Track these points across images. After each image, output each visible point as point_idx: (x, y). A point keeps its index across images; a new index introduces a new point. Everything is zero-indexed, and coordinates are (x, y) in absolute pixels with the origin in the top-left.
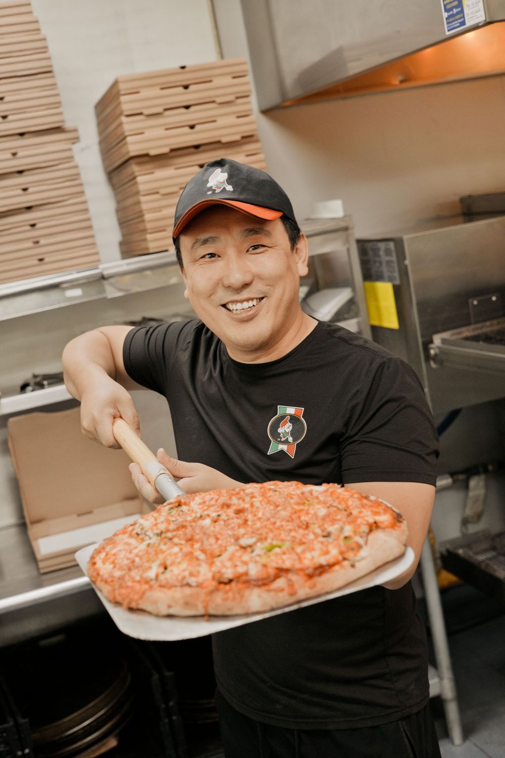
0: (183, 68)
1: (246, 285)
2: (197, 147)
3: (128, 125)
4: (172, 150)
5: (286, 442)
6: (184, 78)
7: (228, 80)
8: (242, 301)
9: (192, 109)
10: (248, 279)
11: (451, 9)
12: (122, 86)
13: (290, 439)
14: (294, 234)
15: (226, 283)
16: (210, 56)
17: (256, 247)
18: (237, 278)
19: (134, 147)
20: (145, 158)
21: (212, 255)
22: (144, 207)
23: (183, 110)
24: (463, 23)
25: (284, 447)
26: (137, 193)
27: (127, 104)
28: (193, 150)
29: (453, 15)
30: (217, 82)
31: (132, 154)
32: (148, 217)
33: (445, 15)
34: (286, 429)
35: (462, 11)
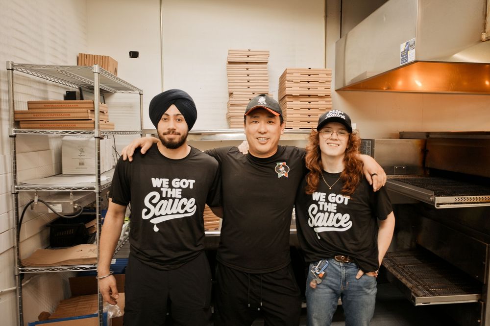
0: (310, 69)
1: (265, 133)
2: (309, 96)
3: (287, 84)
4: (300, 95)
5: (284, 173)
6: (310, 72)
7: (324, 76)
8: (263, 138)
9: (310, 83)
10: (266, 131)
11: (404, 56)
12: (287, 71)
13: (285, 172)
14: (282, 122)
15: (259, 131)
16: (322, 67)
17: (270, 122)
18: (263, 130)
19: (288, 92)
20: (291, 96)
21: (256, 122)
22: (287, 112)
23: (307, 83)
24: (407, 61)
25: (284, 175)
26: (286, 107)
27: (288, 77)
28: (308, 96)
29: (403, 58)
30: (320, 75)
31: (286, 94)
32: (287, 116)
33: (401, 58)
34: (282, 169)
35: (407, 56)
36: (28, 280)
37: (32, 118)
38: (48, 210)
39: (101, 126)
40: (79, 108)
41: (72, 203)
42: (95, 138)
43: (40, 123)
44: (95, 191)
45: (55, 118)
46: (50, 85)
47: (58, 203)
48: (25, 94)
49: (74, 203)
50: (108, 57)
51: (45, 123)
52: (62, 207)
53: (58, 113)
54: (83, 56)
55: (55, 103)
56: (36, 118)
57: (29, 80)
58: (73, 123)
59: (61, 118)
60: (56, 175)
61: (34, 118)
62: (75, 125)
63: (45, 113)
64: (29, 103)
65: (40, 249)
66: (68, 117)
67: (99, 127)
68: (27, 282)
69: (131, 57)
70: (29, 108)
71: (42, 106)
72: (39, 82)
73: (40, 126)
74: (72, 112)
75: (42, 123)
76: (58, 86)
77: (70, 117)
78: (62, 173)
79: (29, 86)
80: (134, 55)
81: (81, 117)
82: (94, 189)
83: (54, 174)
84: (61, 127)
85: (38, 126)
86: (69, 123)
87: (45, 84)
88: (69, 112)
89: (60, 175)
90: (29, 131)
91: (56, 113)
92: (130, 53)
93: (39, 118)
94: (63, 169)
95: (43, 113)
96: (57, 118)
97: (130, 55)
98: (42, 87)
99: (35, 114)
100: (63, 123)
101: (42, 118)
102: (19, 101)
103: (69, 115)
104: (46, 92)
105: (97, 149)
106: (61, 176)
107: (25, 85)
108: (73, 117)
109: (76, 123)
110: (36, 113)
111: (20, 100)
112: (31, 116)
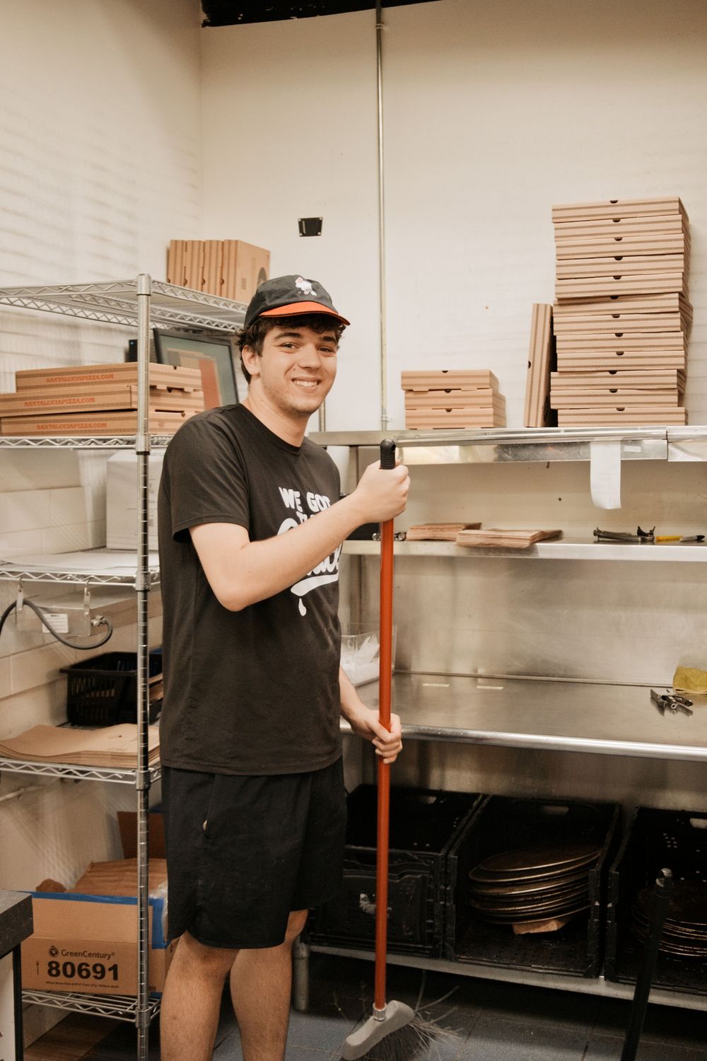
36: (13, 791)
37: (22, 410)
38: (41, 626)
39: (151, 425)
40: (116, 382)
41: (87, 613)
42: (138, 453)
43: (38, 422)
44: (134, 585)
45: (64, 408)
46: (87, 328)
47: (62, 611)
48: (22, 354)
49: (93, 613)
50: (237, 242)
51: (46, 421)
52: (70, 620)
53: (72, 395)
54: (179, 246)
55: (68, 373)
56: (31, 410)
57: (35, 322)
58: (102, 419)
59: (77, 407)
60: (92, 549)
61: (26, 410)
62: (105, 425)
63: (46, 397)
64: (19, 376)
65: (48, 723)
66: (90, 406)
67: (146, 429)
68: (10, 796)
69: (304, 235)
70: (18, 388)
71: (42, 381)
72: (59, 325)
73: (38, 427)
74: (98, 394)
75: (42, 422)
76: (110, 330)
77: (94, 406)
78: (105, 547)
79: (33, 336)
80: (311, 227)
81: (117, 404)
82: (132, 580)
83: (91, 546)
84: (77, 429)
85: (33, 427)
86: (94, 420)
87: (75, 327)
88: (94, 394)
89: (102, 550)
90: (11, 441)
91: (68, 396)
92: (300, 223)
93: (35, 410)
94: (108, 534)
95: (42, 397)
96: (69, 407)
97: (301, 231)
98: (66, 335)
99: (28, 401)
100: (80, 420)
101: (39, 409)
102: (5, 373)
103: (93, 400)
104: (75, 345)
105: (142, 482)
106: (104, 552)
107: (23, 335)
108: (99, 405)
109: (106, 419)
110: (31, 398)
111: (8, 370)
112: (20, 405)
